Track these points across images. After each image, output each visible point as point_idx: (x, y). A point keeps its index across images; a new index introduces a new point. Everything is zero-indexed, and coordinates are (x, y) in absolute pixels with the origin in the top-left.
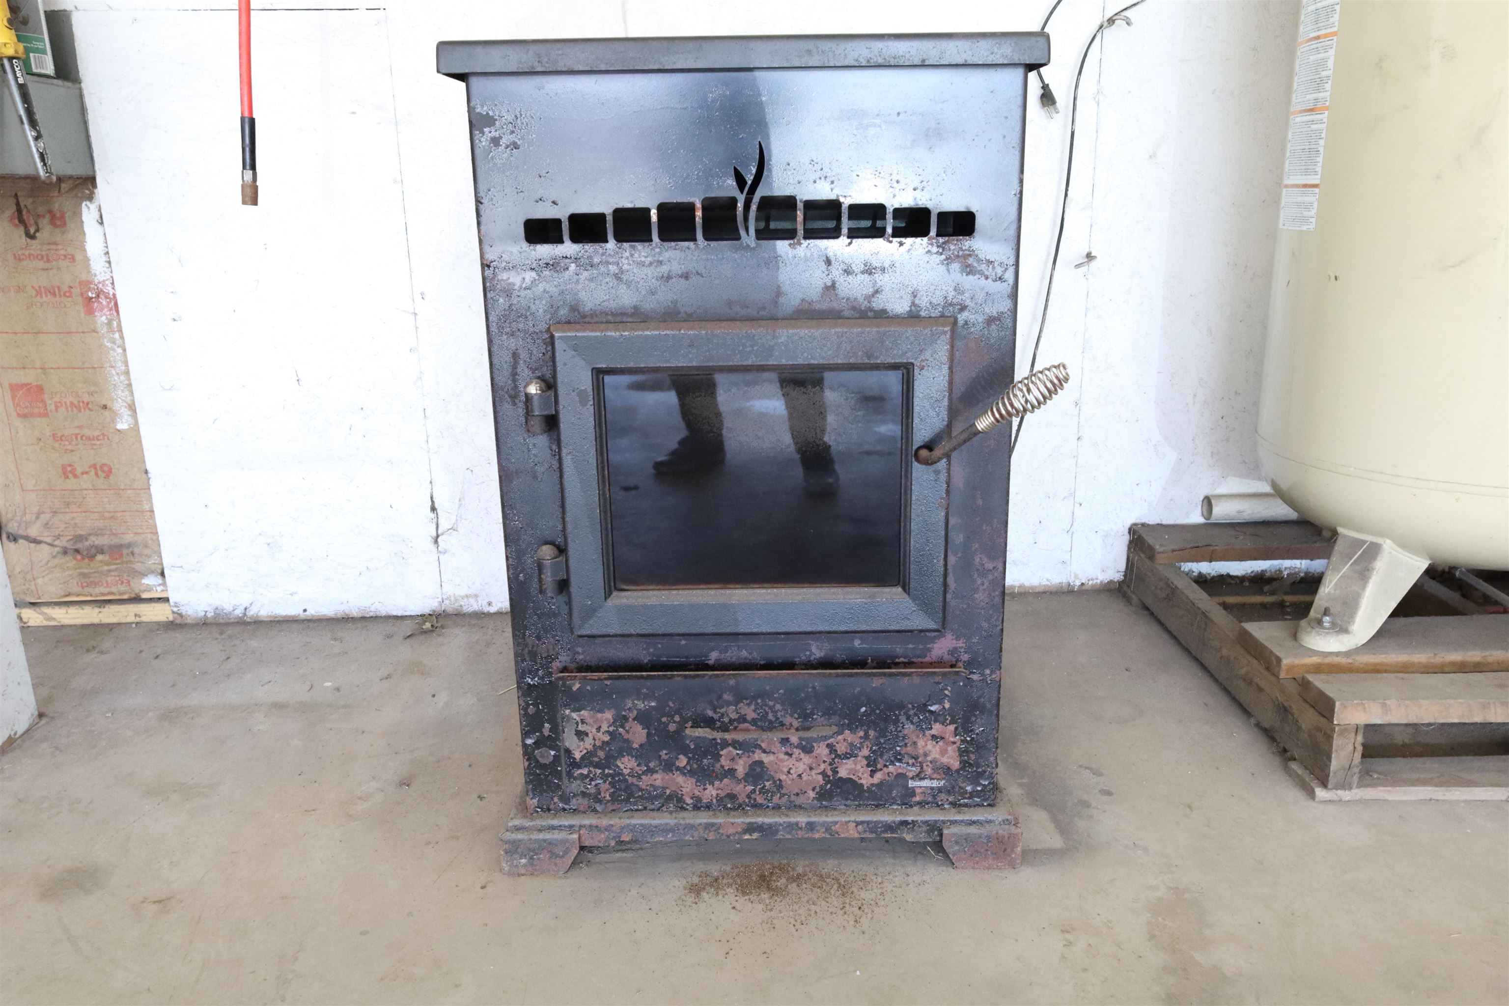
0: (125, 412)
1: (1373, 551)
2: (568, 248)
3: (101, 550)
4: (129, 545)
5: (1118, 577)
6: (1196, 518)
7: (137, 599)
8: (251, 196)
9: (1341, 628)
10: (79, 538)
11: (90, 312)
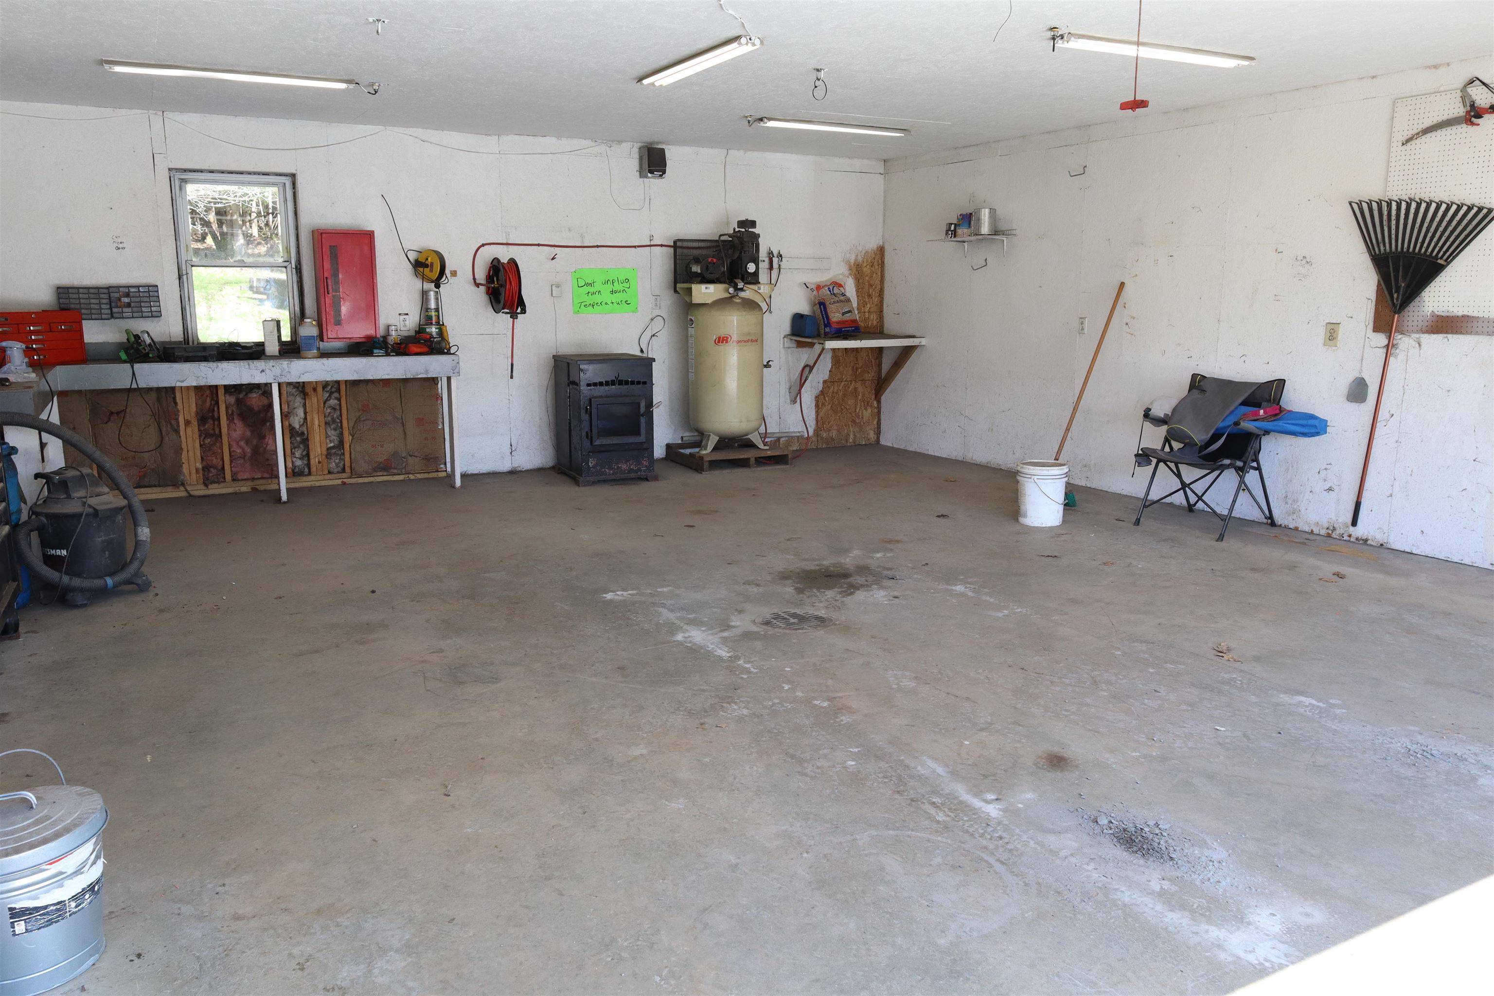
0: (441, 424)
1: (709, 435)
2: (592, 387)
3: (431, 458)
4: (438, 457)
5: (664, 456)
6: (680, 442)
7: (437, 471)
8: (512, 377)
9: (706, 449)
10: (426, 456)
11: (437, 400)
